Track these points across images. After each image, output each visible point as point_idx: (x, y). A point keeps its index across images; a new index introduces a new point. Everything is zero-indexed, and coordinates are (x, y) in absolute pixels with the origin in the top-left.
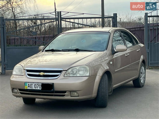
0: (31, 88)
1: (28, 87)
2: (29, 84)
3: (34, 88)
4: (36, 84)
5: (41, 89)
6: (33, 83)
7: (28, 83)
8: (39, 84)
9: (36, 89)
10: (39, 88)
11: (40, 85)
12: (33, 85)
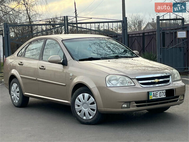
0: (156, 97)
1: (153, 96)
2: (154, 93)
3: (159, 97)
4: (161, 92)
5: (165, 97)
6: (158, 91)
7: (153, 91)
8: (164, 91)
9: (161, 97)
10: (163, 96)
11: (165, 93)
12: (158, 94)
